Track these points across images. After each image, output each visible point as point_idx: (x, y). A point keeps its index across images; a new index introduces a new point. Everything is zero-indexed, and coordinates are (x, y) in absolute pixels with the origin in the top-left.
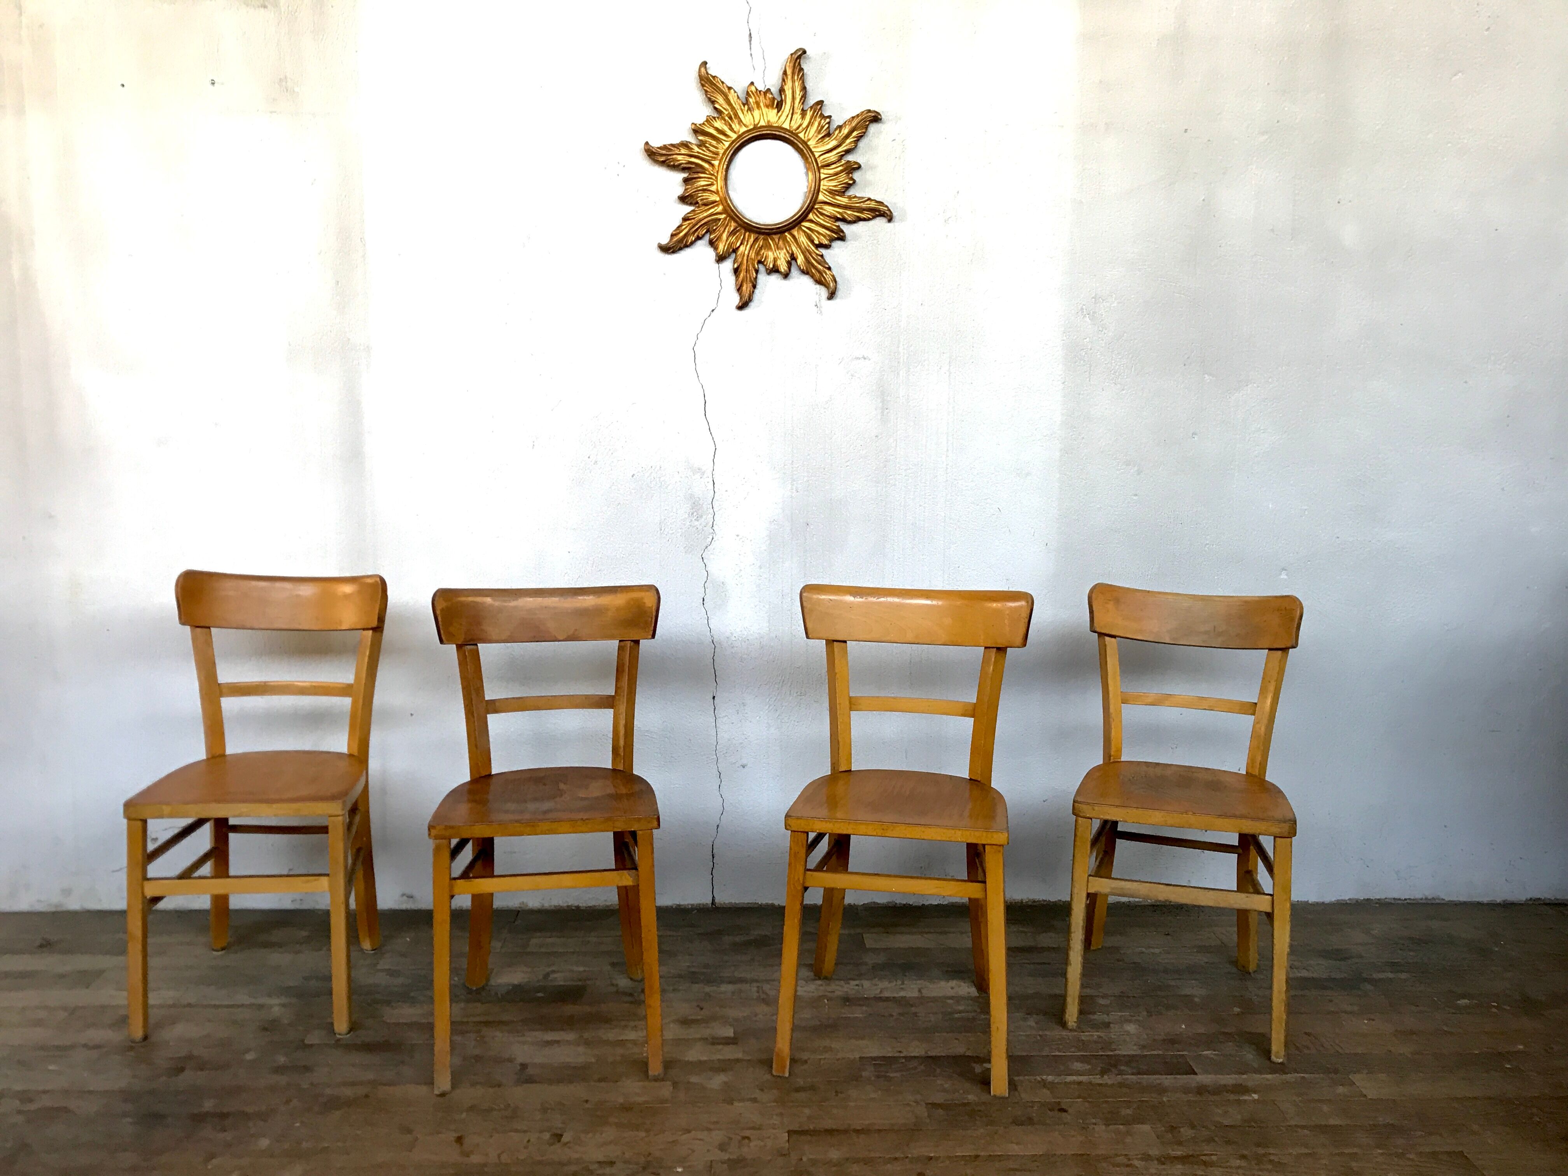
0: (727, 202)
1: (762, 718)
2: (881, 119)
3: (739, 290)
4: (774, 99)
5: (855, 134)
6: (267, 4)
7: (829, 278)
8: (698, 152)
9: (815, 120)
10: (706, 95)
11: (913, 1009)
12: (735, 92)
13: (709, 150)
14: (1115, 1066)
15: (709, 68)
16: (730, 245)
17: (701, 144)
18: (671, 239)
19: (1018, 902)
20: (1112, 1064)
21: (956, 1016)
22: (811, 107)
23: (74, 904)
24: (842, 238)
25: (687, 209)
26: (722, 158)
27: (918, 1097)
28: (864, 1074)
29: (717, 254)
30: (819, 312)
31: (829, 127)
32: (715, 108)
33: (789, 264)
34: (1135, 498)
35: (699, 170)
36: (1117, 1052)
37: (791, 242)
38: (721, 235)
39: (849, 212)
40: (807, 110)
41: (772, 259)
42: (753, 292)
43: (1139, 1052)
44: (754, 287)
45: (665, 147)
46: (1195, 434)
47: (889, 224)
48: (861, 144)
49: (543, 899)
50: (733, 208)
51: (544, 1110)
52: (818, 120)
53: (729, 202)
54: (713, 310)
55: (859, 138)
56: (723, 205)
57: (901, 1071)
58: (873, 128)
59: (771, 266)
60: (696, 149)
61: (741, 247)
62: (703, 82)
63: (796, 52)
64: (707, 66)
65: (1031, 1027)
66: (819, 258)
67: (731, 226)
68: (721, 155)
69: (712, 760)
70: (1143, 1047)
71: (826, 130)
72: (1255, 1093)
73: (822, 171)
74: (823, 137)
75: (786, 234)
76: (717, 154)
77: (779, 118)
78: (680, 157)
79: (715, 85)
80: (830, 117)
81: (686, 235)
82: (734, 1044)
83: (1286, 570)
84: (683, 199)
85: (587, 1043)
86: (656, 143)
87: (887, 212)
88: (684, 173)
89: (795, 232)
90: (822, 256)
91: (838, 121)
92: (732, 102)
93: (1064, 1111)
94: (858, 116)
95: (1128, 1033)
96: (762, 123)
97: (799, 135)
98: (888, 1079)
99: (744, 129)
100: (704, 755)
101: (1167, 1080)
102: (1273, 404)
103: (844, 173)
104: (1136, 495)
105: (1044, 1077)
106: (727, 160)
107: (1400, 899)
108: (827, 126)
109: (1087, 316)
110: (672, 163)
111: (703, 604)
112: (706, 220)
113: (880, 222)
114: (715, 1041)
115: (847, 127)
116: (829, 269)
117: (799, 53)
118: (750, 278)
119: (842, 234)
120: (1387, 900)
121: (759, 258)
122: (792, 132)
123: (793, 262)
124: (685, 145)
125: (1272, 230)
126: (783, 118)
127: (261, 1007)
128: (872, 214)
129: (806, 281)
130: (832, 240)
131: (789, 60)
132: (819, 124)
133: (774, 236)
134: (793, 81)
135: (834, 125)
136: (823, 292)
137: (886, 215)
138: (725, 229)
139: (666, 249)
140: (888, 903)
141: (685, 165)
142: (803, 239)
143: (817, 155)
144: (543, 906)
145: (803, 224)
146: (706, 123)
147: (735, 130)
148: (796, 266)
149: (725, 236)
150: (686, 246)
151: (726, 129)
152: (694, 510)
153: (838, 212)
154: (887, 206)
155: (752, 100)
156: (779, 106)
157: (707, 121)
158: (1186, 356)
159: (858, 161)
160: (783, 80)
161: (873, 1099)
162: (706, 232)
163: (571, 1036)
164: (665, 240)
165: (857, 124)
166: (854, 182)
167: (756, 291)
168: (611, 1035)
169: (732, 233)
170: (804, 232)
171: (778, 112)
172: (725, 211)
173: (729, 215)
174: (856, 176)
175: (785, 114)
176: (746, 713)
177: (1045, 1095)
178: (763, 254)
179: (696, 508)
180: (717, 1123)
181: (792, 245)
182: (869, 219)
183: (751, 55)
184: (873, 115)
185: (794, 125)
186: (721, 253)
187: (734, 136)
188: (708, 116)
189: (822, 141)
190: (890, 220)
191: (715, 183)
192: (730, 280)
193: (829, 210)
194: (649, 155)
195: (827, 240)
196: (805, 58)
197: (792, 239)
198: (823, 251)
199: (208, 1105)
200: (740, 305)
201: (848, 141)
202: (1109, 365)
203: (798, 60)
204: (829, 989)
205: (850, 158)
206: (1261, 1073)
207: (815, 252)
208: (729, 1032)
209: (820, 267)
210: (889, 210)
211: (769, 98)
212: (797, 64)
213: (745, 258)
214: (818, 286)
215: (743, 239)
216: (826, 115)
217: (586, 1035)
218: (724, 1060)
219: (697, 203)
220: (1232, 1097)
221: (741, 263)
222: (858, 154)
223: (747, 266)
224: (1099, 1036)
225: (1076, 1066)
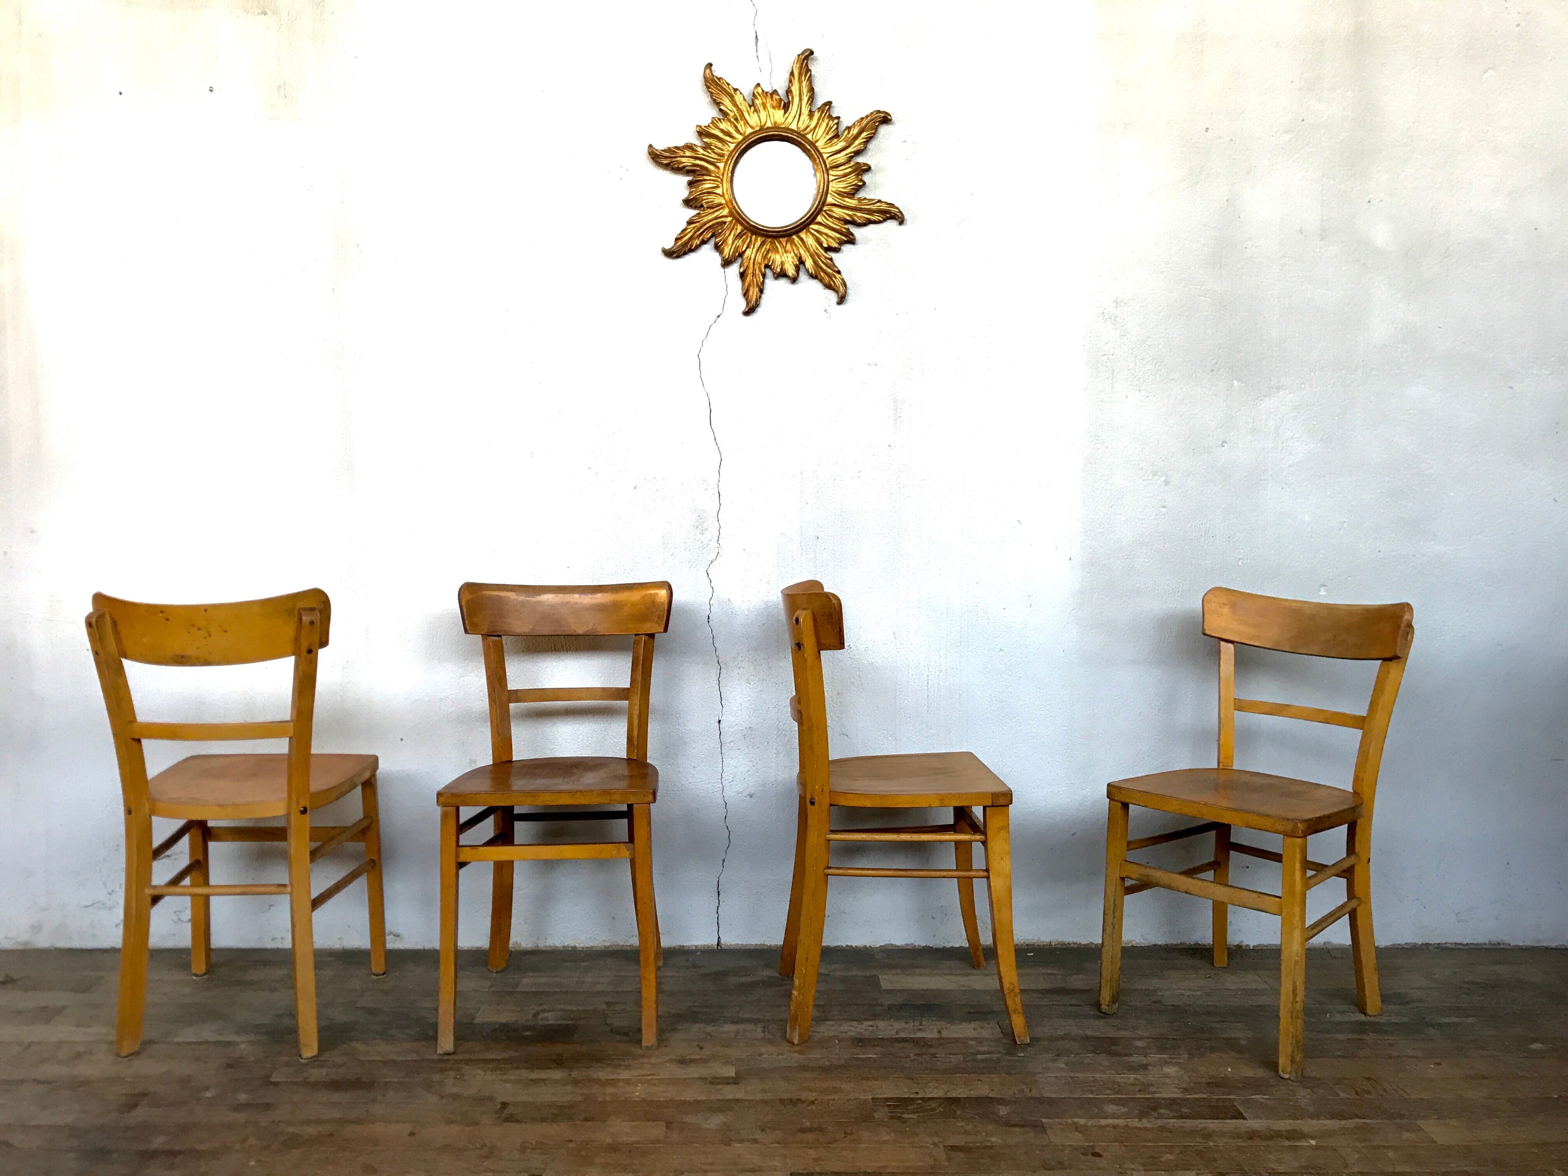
0: (732, 204)
1: (770, 744)
2: (891, 120)
3: (746, 294)
4: (781, 100)
5: (864, 135)
6: (266, 10)
7: (838, 282)
8: (703, 154)
9: (823, 120)
10: (711, 97)
11: (932, 1050)
12: (741, 93)
13: (715, 153)
14: (1155, 1109)
15: (715, 71)
16: (737, 248)
17: (706, 147)
18: (675, 244)
19: (1047, 945)
20: (1150, 1107)
21: (979, 1057)
22: (819, 109)
23: (43, 942)
24: (852, 241)
25: (692, 213)
26: (727, 160)
27: (936, 1140)
28: (876, 1115)
29: (723, 259)
30: (829, 317)
31: (837, 128)
32: (721, 110)
33: (798, 269)
34: (1162, 509)
35: (705, 172)
36: (1158, 1095)
37: (799, 246)
38: (727, 238)
39: (859, 214)
40: (814, 112)
41: (779, 263)
42: (760, 297)
43: (1180, 1095)
44: (761, 291)
45: (669, 150)
46: (1226, 443)
47: (902, 227)
48: (872, 146)
49: (538, 939)
50: (739, 210)
51: (523, 1149)
52: (826, 120)
53: (735, 204)
54: (719, 316)
55: (869, 139)
56: (728, 207)
57: (917, 1112)
58: (884, 130)
59: (779, 270)
60: (701, 151)
61: (748, 250)
62: (708, 84)
63: (802, 54)
64: (713, 68)
65: (1062, 1069)
66: (829, 261)
67: (737, 229)
68: (726, 157)
69: (718, 789)
70: (1186, 1090)
71: (834, 130)
72: (1313, 1138)
73: (831, 172)
74: (831, 139)
75: (794, 237)
76: (722, 156)
77: (786, 119)
78: (684, 160)
79: (720, 86)
80: (838, 118)
81: (691, 238)
82: (735, 1083)
83: (1325, 586)
84: (688, 203)
85: (576, 1082)
86: (660, 146)
87: (898, 214)
88: (689, 176)
89: (803, 235)
90: (831, 259)
91: (846, 122)
92: (738, 103)
93: (1100, 1156)
94: (867, 117)
95: (1168, 1076)
96: (769, 125)
97: (807, 136)
98: (905, 1121)
99: (749, 131)
100: (709, 783)
101: (1213, 1125)
102: (1306, 412)
103: (854, 174)
104: (1164, 507)
105: (1076, 1120)
106: (733, 161)
107: (1461, 944)
108: (835, 126)
109: (1108, 320)
110: (676, 166)
111: (708, 622)
112: (711, 224)
113: (891, 225)
114: (716, 1081)
115: (856, 127)
116: (839, 272)
117: (807, 54)
118: (757, 283)
119: (851, 237)
120: (1448, 945)
121: (766, 262)
122: (799, 133)
123: (802, 266)
124: (690, 147)
125: (1301, 231)
126: (790, 120)
127: (228, 1044)
128: (883, 216)
129: (816, 285)
130: (842, 243)
131: (796, 61)
132: (827, 124)
133: (781, 239)
134: (800, 82)
135: (843, 127)
136: (833, 297)
137: (897, 217)
138: (731, 232)
139: (670, 254)
140: (907, 945)
141: (690, 168)
142: (810, 241)
143: (825, 156)
144: (538, 946)
145: (812, 226)
146: (711, 125)
147: (741, 131)
148: (804, 270)
149: (730, 240)
150: (691, 250)
151: (732, 130)
152: (699, 523)
153: (848, 215)
154: (898, 208)
155: (758, 102)
156: (786, 107)
157: (712, 123)
158: (1214, 362)
159: (868, 163)
160: (791, 81)
161: (887, 1142)
162: (711, 237)
163: (557, 1074)
164: (669, 244)
165: (867, 124)
166: (864, 183)
167: (763, 296)
168: (603, 1074)
169: (739, 236)
170: (813, 235)
171: (785, 113)
172: (731, 214)
173: (734, 218)
174: (866, 178)
175: (792, 115)
176: (754, 738)
177: (1077, 1139)
178: (770, 257)
179: (700, 521)
180: (712, 1164)
181: (800, 249)
182: (880, 222)
183: (758, 57)
184: (882, 115)
185: (802, 126)
186: (727, 257)
187: (740, 138)
188: (713, 118)
189: (830, 142)
190: (902, 222)
191: (720, 185)
192: (737, 285)
193: (838, 212)
194: (653, 159)
195: (836, 242)
196: (812, 59)
197: (800, 242)
198: (833, 255)
199: (159, 1142)
200: (747, 310)
201: (857, 142)
202: (1132, 372)
203: (806, 61)
204: (842, 1029)
205: (860, 160)
206: (1318, 1119)
207: (824, 256)
208: (731, 1072)
209: (829, 270)
210: (900, 212)
211: (776, 99)
212: (804, 65)
213: (752, 261)
214: (828, 291)
215: (749, 243)
216: (834, 116)
217: (575, 1074)
218: (723, 1100)
219: (702, 206)
220: (1286, 1143)
221: (747, 267)
222: (868, 156)
223: (754, 269)
224: (1135, 1079)
225: (1111, 1108)
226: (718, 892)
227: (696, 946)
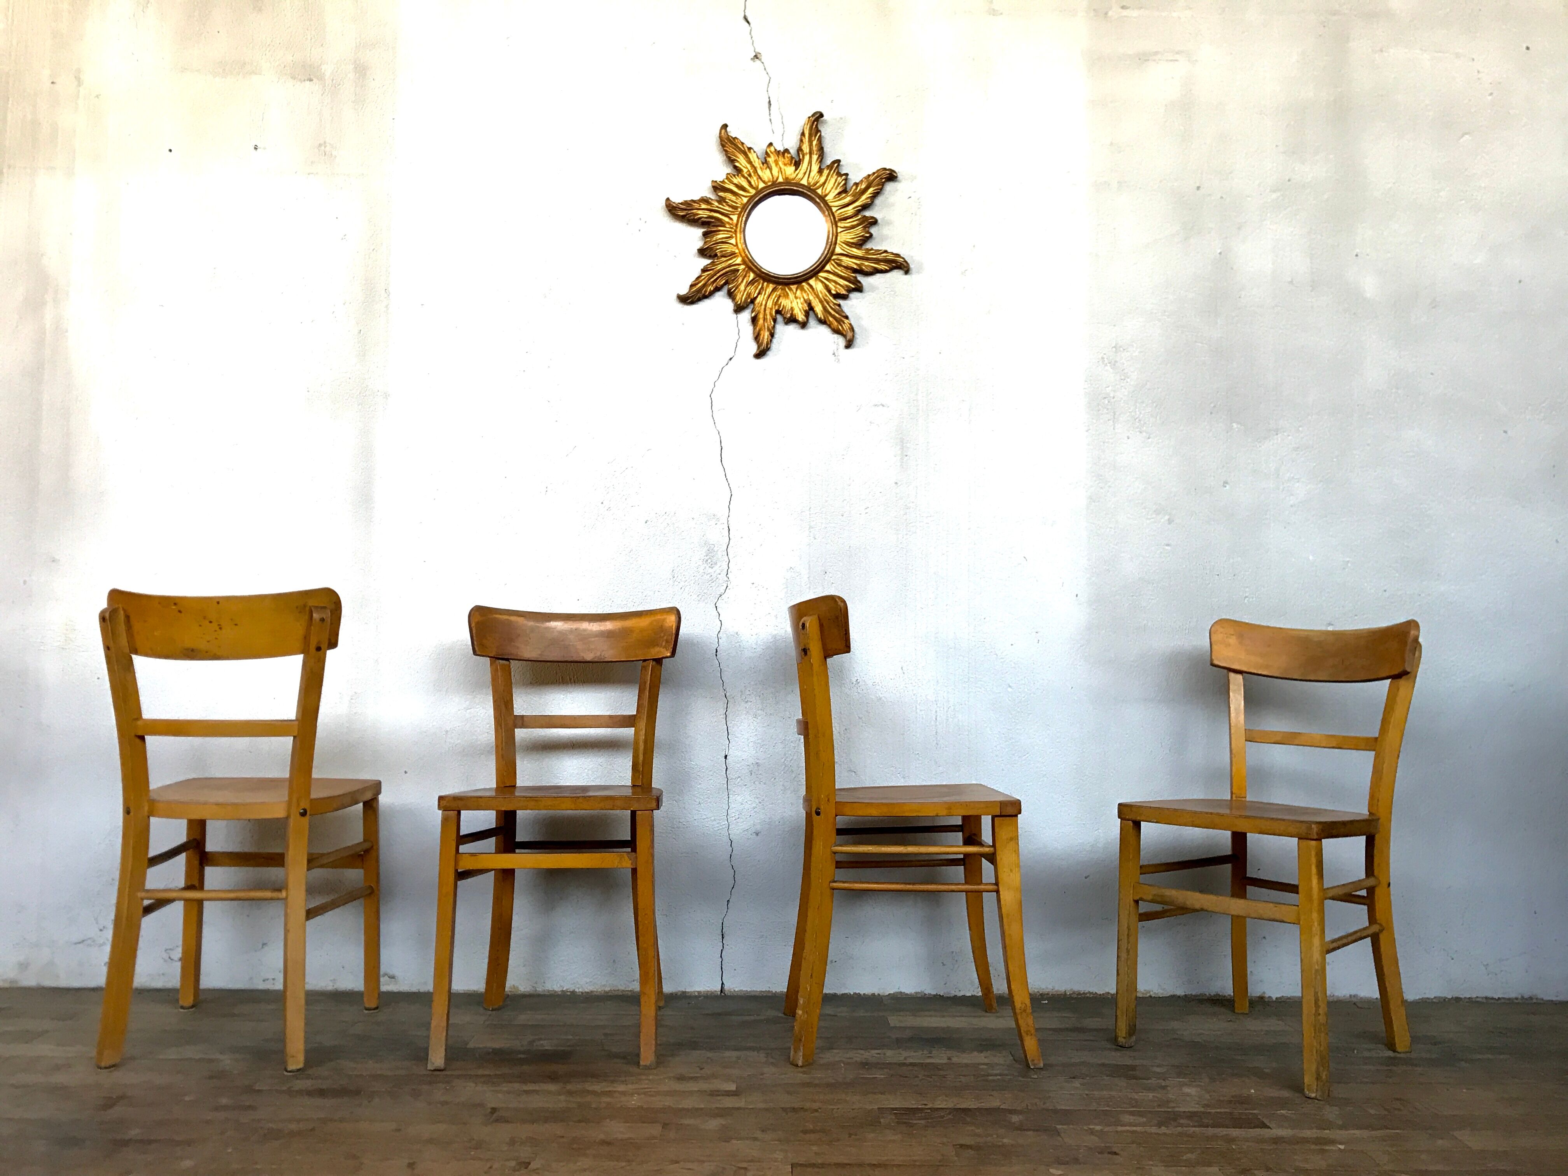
0: (745, 252)
1: (777, 780)
2: (896, 177)
3: (757, 338)
4: (792, 158)
5: (871, 190)
6: (312, 77)
7: (846, 327)
8: (717, 207)
9: (832, 177)
10: (726, 155)
11: (942, 1073)
12: (755, 152)
13: (729, 205)
14: (1175, 1120)
15: (730, 132)
16: (749, 295)
17: (721, 200)
18: (690, 290)
19: (1062, 994)
20: (1171, 1118)
21: (990, 1078)
22: (828, 166)
24: (859, 289)
25: (706, 262)
26: (741, 212)
27: (945, 1140)
28: (882, 1120)
29: (736, 305)
30: (837, 360)
31: (845, 184)
32: (735, 167)
33: (807, 314)
34: (1167, 548)
35: (719, 224)
36: (1177, 1109)
37: (808, 292)
38: (740, 284)
39: (867, 263)
40: (824, 169)
41: (790, 308)
42: (771, 341)
43: (1202, 1109)
44: (772, 335)
45: (686, 203)
46: (1227, 483)
47: (907, 277)
48: (878, 201)
49: (536, 983)
50: (751, 258)
51: (512, 1142)
52: (835, 177)
53: (747, 252)
54: (731, 359)
55: (876, 195)
56: (741, 256)
57: (925, 1119)
58: (889, 187)
59: (789, 315)
60: (716, 204)
61: (759, 296)
62: (723, 143)
63: (813, 116)
64: (728, 129)
65: (1077, 1088)
66: (837, 307)
67: (749, 276)
68: (739, 210)
69: (724, 826)
70: (1207, 1106)
71: (842, 186)
72: (1340, 1144)
73: (839, 224)
74: (840, 193)
75: (804, 284)
76: (736, 208)
77: (797, 175)
78: (700, 212)
79: (735, 145)
80: (847, 175)
81: (704, 285)
82: (736, 1095)
83: (1332, 625)
84: (702, 252)
85: (570, 1093)
86: (677, 199)
87: (904, 263)
88: (704, 228)
89: (812, 282)
90: (839, 305)
91: (854, 178)
92: (752, 160)
93: (1115, 1153)
94: (874, 173)
95: (1188, 1095)
96: (780, 180)
97: (817, 191)
98: (912, 1126)
99: (761, 185)
100: (715, 820)
101: (1235, 1132)
102: (1305, 454)
103: (861, 226)
104: (1168, 545)
105: (1091, 1127)
106: (746, 213)
107: (1493, 999)
108: (843, 182)
109: (1108, 365)
110: (692, 217)
111: (716, 655)
112: (724, 271)
113: (897, 274)
114: (714, 1093)
115: (863, 183)
116: (847, 317)
117: (817, 116)
118: (768, 327)
119: (859, 284)
120: (1478, 999)
121: (777, 308)
122: (810, 188)
123: (811, 313)
124: (705, 200)
125: (1291, 282)
126: (800, 176)
127: (211, 1061)
128: (890, 266)
129: (824, 330)
130: (850, 290)
131: (807, 122)
132: (836, 180)
133: (792, 287)
134: (810, 142)
135: (851, 183)
136: (841, 341)
137: (902, 267)
138: (743, 280)
139: (685, 300)
140: (916, 993)
141: (705, 220)
142: (819, 288)
143: (834, 209)
144: (536, 990)
145: (822, 274)
146: (726, 181)
147: (754, 186)
148: (814, 316)
149: (742, 287)
150: (705, 297)
151: (745, 184)
152: (708, 557)
153: (856, 264)
154: (903, 258)
155: (771, 160)
156: (797, 164)
157: (727, 178)
158: (1212, 405)
159: (875, 216)
160: (801, 141)
161: (894, 1141)
162: (725, 284)
163: (552, 1087)
164: (684, 290)
165: (874, 180)
166: (871, 235)
167: (774, 340)
168: (597, 1087)
169: (752, 283)
170: (822, 282)
171: (796, 170)
172: (744, 262)
173: (747, 266)
174: (873, 230)
175: (803, 171)
176: (760, 774)
177: (1093, 1141)
178: (781, 303)
179: (710, 558)
180: (710, 1155)
181: (810, 294)
182: (886, 271)
183: (770, 120)
184: (888, 172)
185: (812, 182)
186: (739, 302)
187: (753, 192)
188: (727, 174)
189: (839, 197)
190: (907, 272)
191: (734, 235)
192: (748, 330)
193: (846, 261)
194: (670, 211)
195: (845, 290)
196: (822, 122)
197: (810, 290)
198: (841, 302)
199: (134, 1133)
200: (758, 352)
201: (864, 197)
202: (1133, 414)
203: (816, 123)
204: (848, 1056)
205: (867, 213)
206: (1347, 1129)
207: (833, 302)
208: (733, 1087)
209: (837, 315)
210: (906, 262)
211: (788, 157)
212: (814, 126)
213: (763, 307)
214: (836, 336)
215: (761, 289)
216: (842, 173)
217: (569, 1087)
218: (722, 1108)
219: (716, 255)
220: (1313, 1147)
221: (759, 312)
222: (874, 210)
223: (765, 314)
224: (1153, 1096)
225: (1127, 1118)
226: (722, 935)
227: (699, 992)
